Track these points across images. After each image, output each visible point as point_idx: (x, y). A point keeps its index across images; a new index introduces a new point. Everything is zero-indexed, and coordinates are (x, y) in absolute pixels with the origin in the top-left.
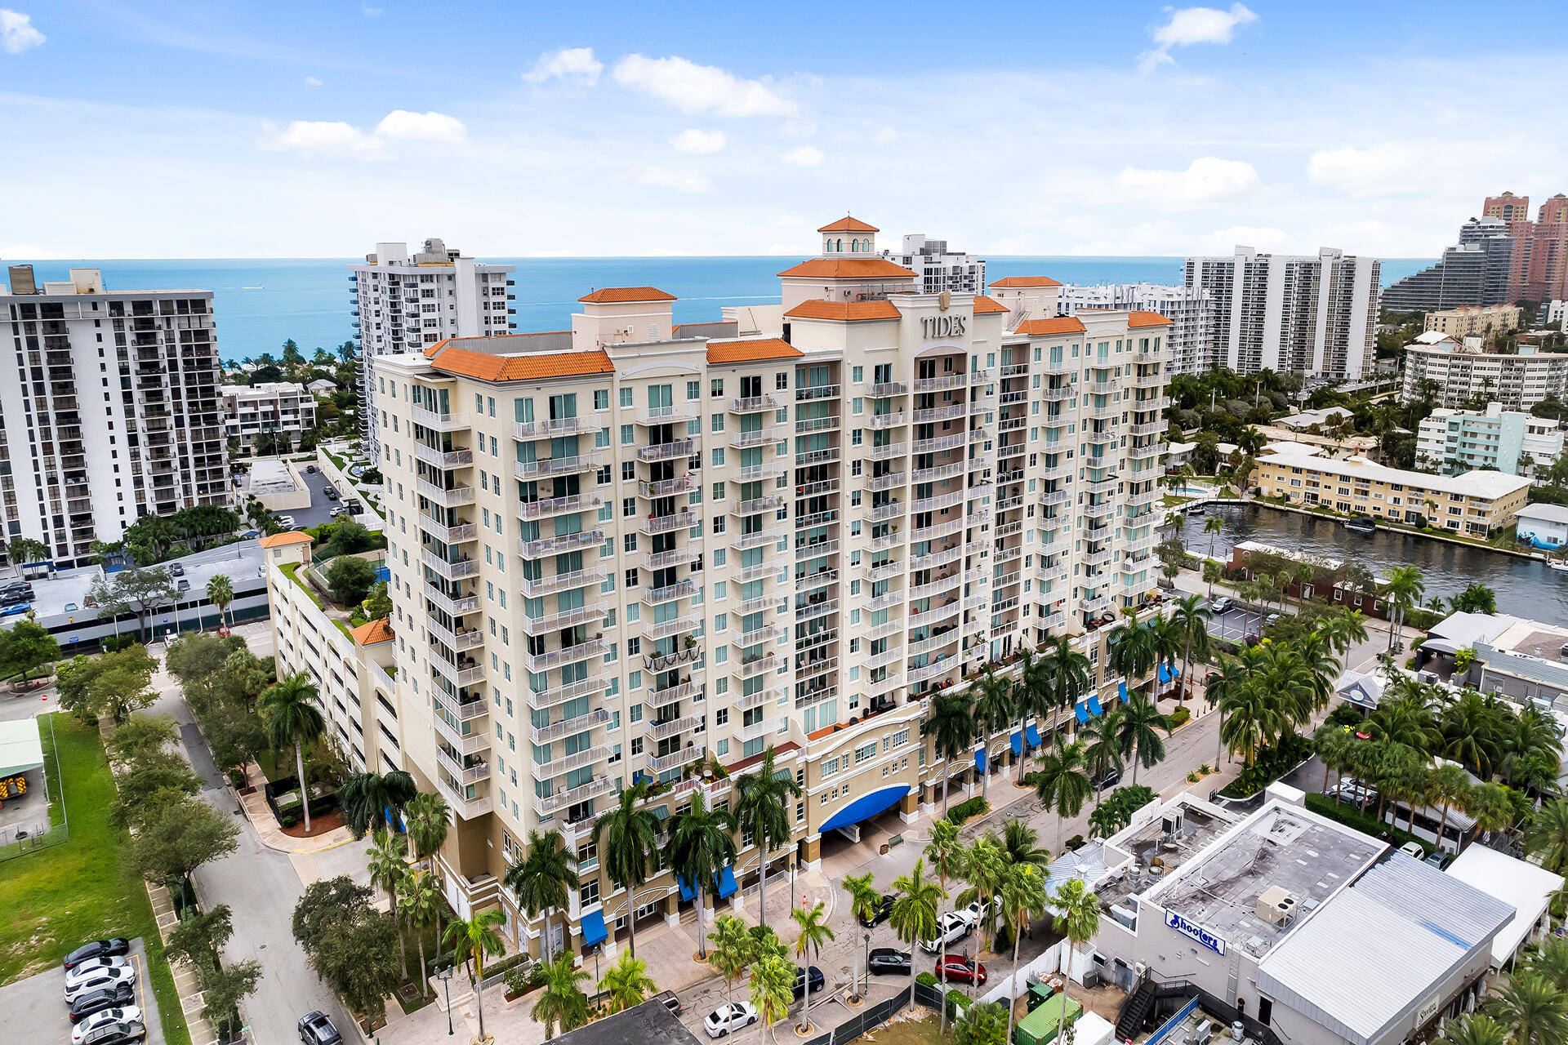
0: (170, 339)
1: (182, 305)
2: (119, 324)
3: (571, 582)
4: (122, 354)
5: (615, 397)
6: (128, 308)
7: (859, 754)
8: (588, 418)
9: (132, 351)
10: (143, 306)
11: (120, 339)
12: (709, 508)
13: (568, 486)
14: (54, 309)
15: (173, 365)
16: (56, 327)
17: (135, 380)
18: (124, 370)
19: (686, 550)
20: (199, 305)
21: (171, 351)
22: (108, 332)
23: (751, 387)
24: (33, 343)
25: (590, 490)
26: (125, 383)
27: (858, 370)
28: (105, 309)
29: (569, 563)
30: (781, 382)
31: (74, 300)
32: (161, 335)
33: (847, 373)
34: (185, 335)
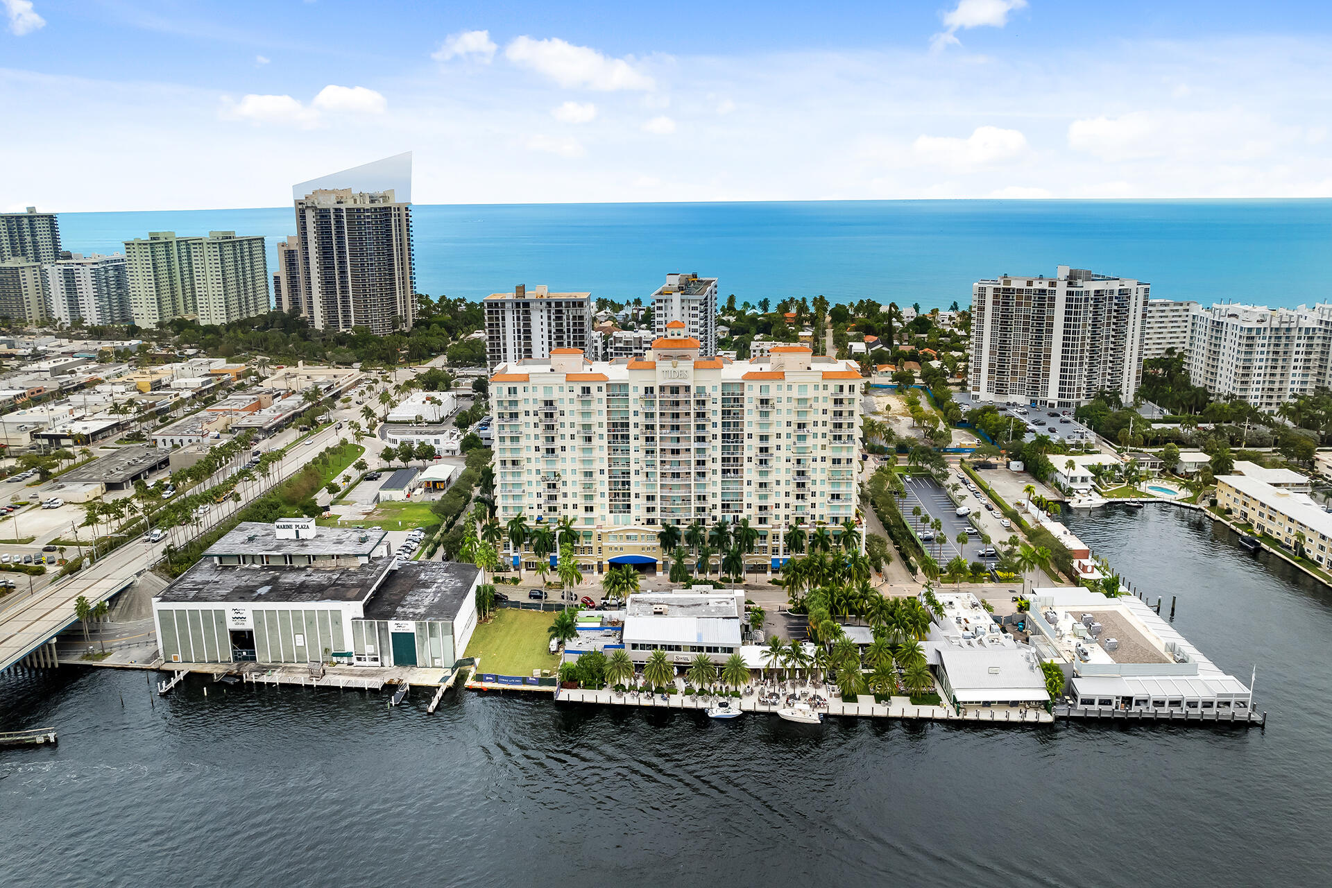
0: (568, 319)
1: (574, 303)
2: (549, 311)
3: (515, 445)
4: (549, 325)
5: (530, 389)
6: (553, 305)
7: (628, 537)
8: (520, 395)
9: (553, 324)
10: (558, 304)
11: (549, 318)
12: (568, 431)
13: (514, 415)
14: (526, 305)
15: (569, 331)
16: (527, 312)
17: (554, 336)
18: (550, 332)
19: (558, 443)
20: (581, 304)
21: (568, 324)
22: (545, 314)
23: (586, 390)
24: (518, 319)
25: (522, 417)
26: (550, 337)
27: (636, 388)
28: (544, 304)
29: (515, 439)
30: (600, 389)
31: (533, 301)
32: (565, 317)
33: (631, 388)
34: (574, 317)
